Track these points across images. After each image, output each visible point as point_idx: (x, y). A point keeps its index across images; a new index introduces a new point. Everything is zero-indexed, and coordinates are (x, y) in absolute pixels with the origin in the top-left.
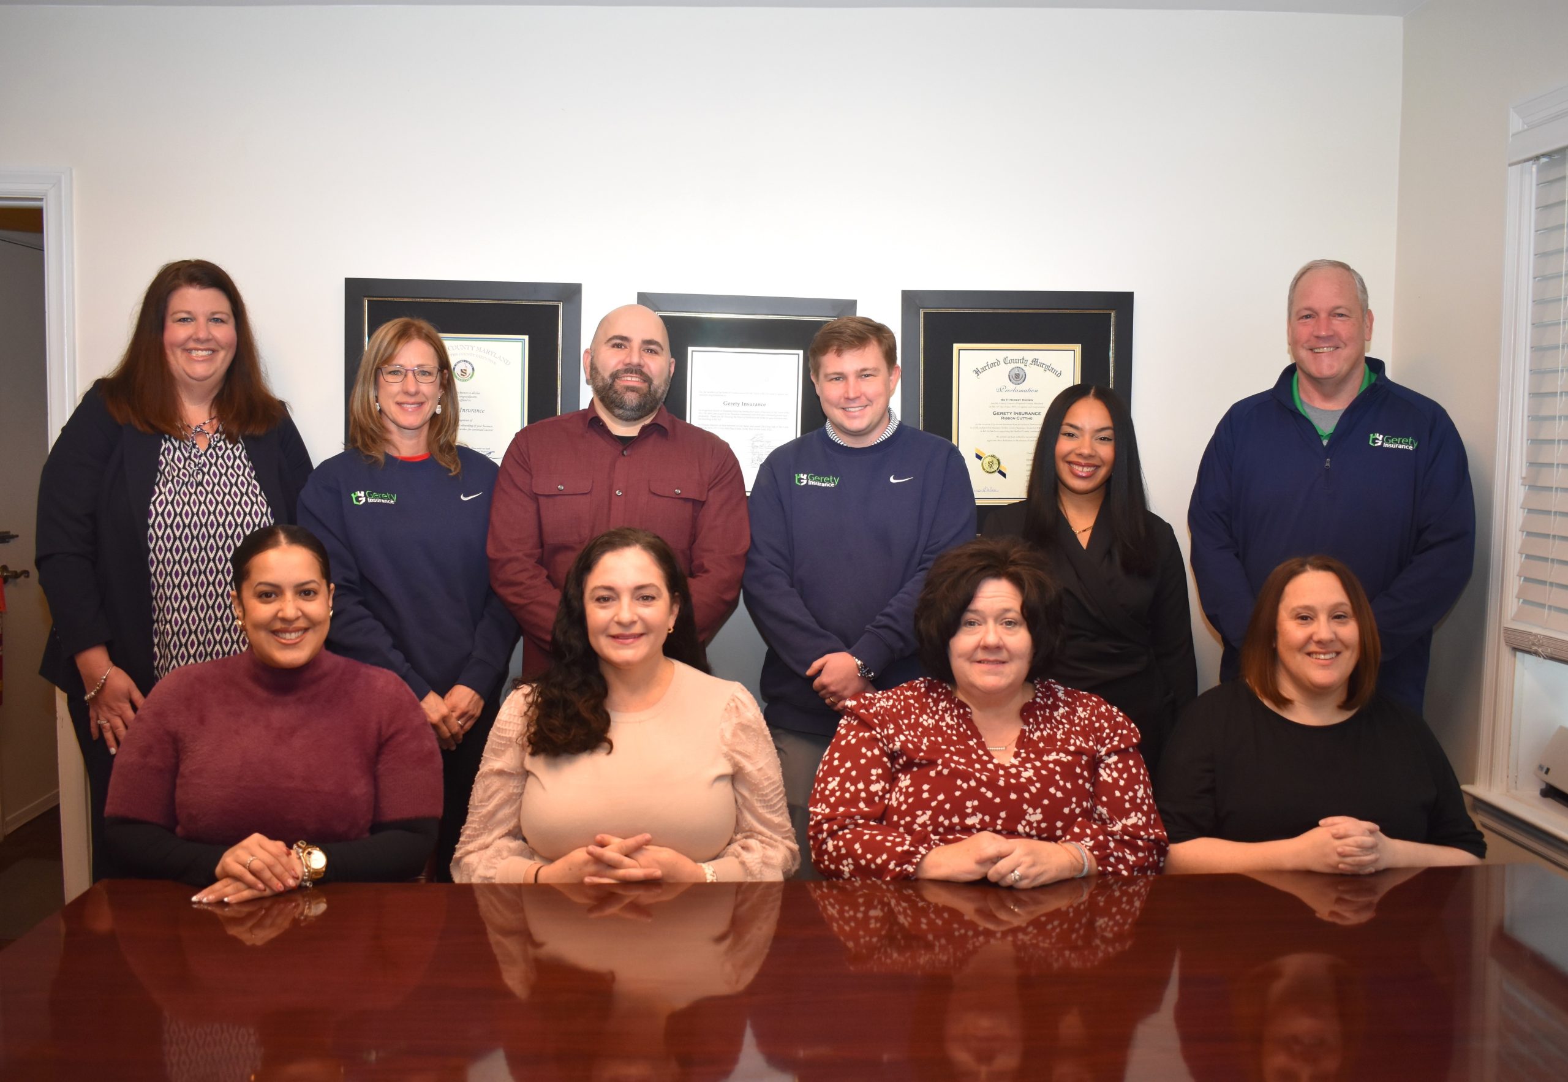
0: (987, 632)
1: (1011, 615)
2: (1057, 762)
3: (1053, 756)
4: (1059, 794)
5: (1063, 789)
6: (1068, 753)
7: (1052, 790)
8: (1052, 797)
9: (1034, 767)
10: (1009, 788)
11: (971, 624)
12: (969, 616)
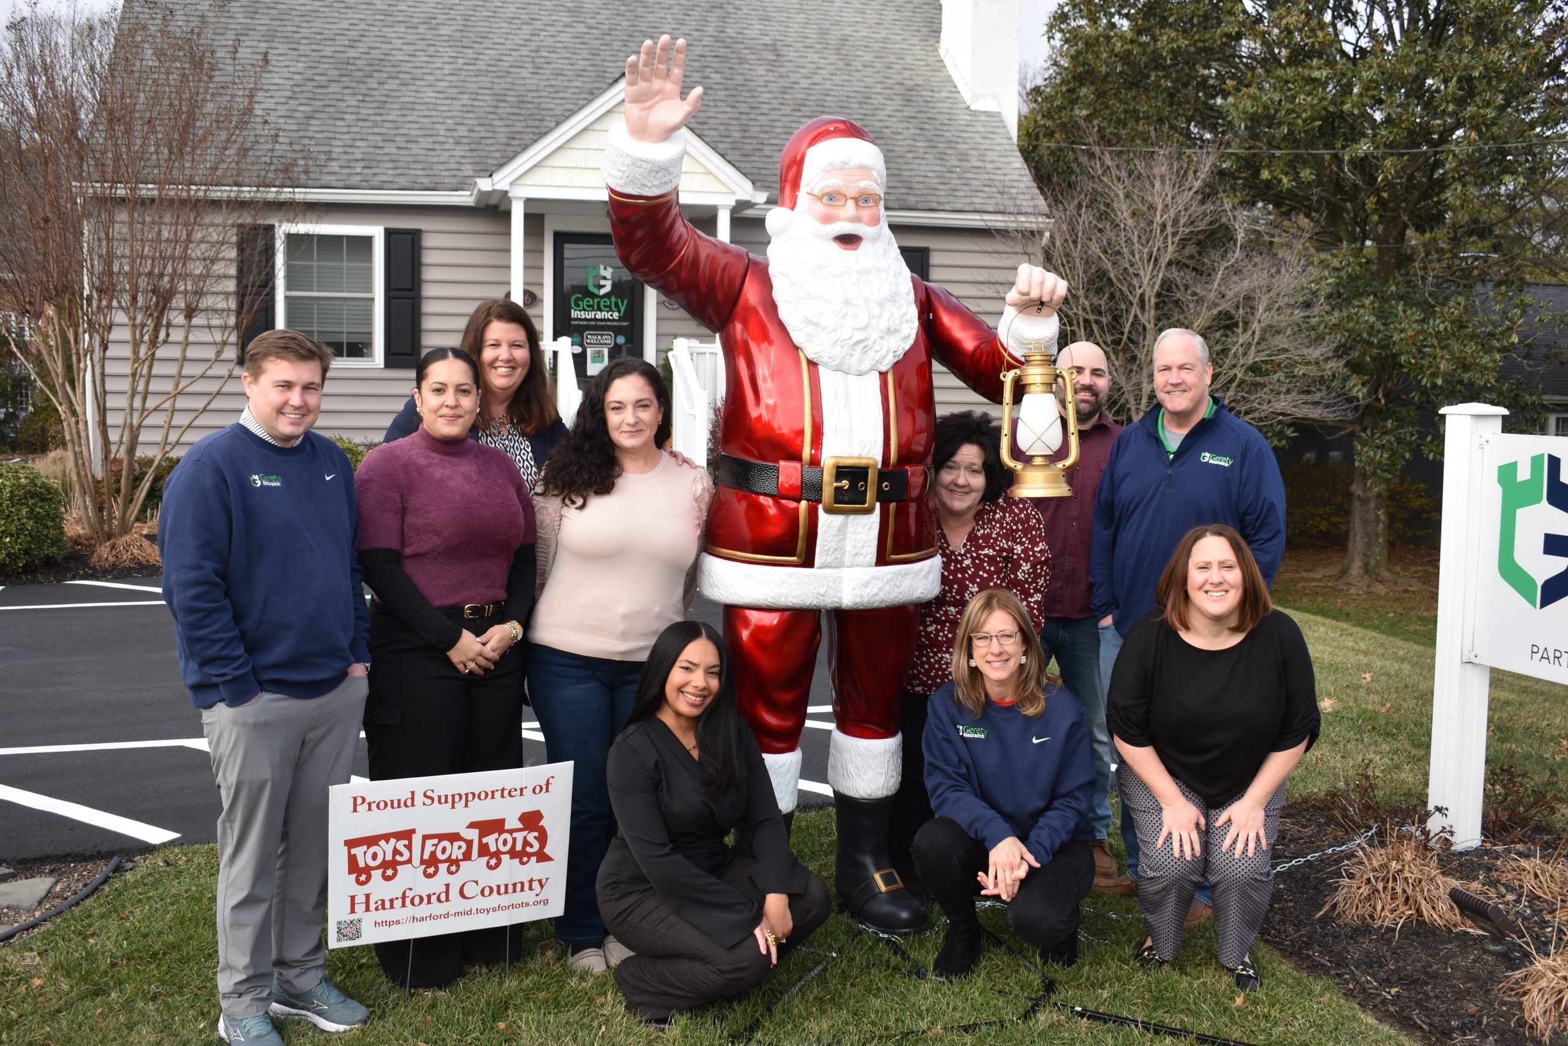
0: (959, 476)
1: (975, 467)
2: (986, 555)
3: (986, 551)
4: (985, 575)
5: (988, 572)
6: (994, 550)
7: (981, 573)
8: (981, 577)
9: (972, 557)
10: (957, 570)
11: (950, 467)
12: (950, 464)
